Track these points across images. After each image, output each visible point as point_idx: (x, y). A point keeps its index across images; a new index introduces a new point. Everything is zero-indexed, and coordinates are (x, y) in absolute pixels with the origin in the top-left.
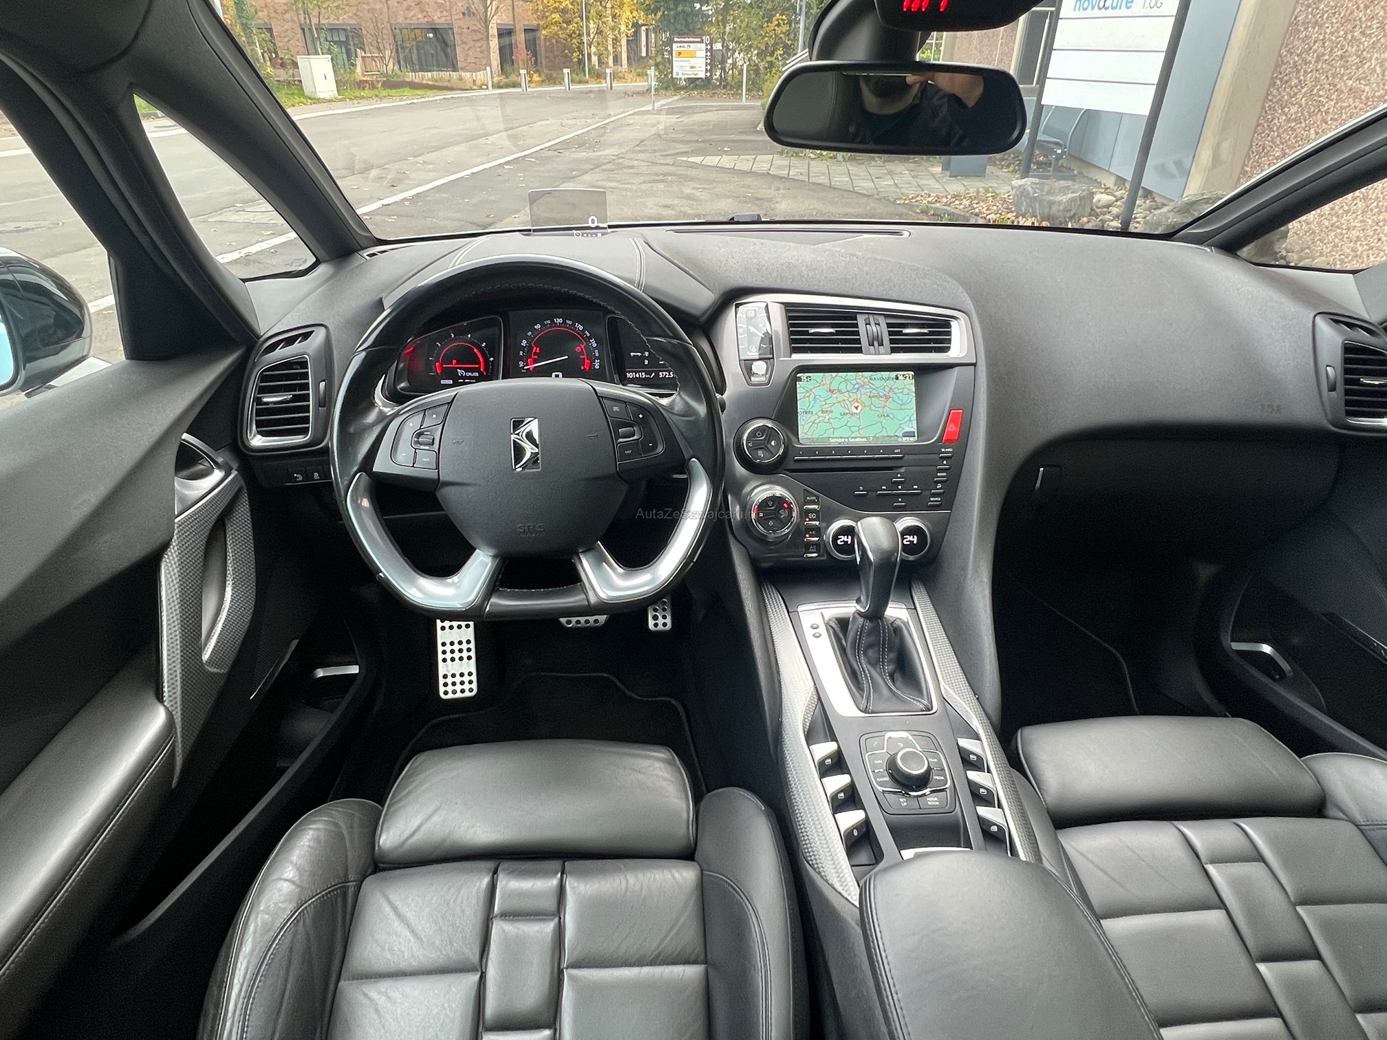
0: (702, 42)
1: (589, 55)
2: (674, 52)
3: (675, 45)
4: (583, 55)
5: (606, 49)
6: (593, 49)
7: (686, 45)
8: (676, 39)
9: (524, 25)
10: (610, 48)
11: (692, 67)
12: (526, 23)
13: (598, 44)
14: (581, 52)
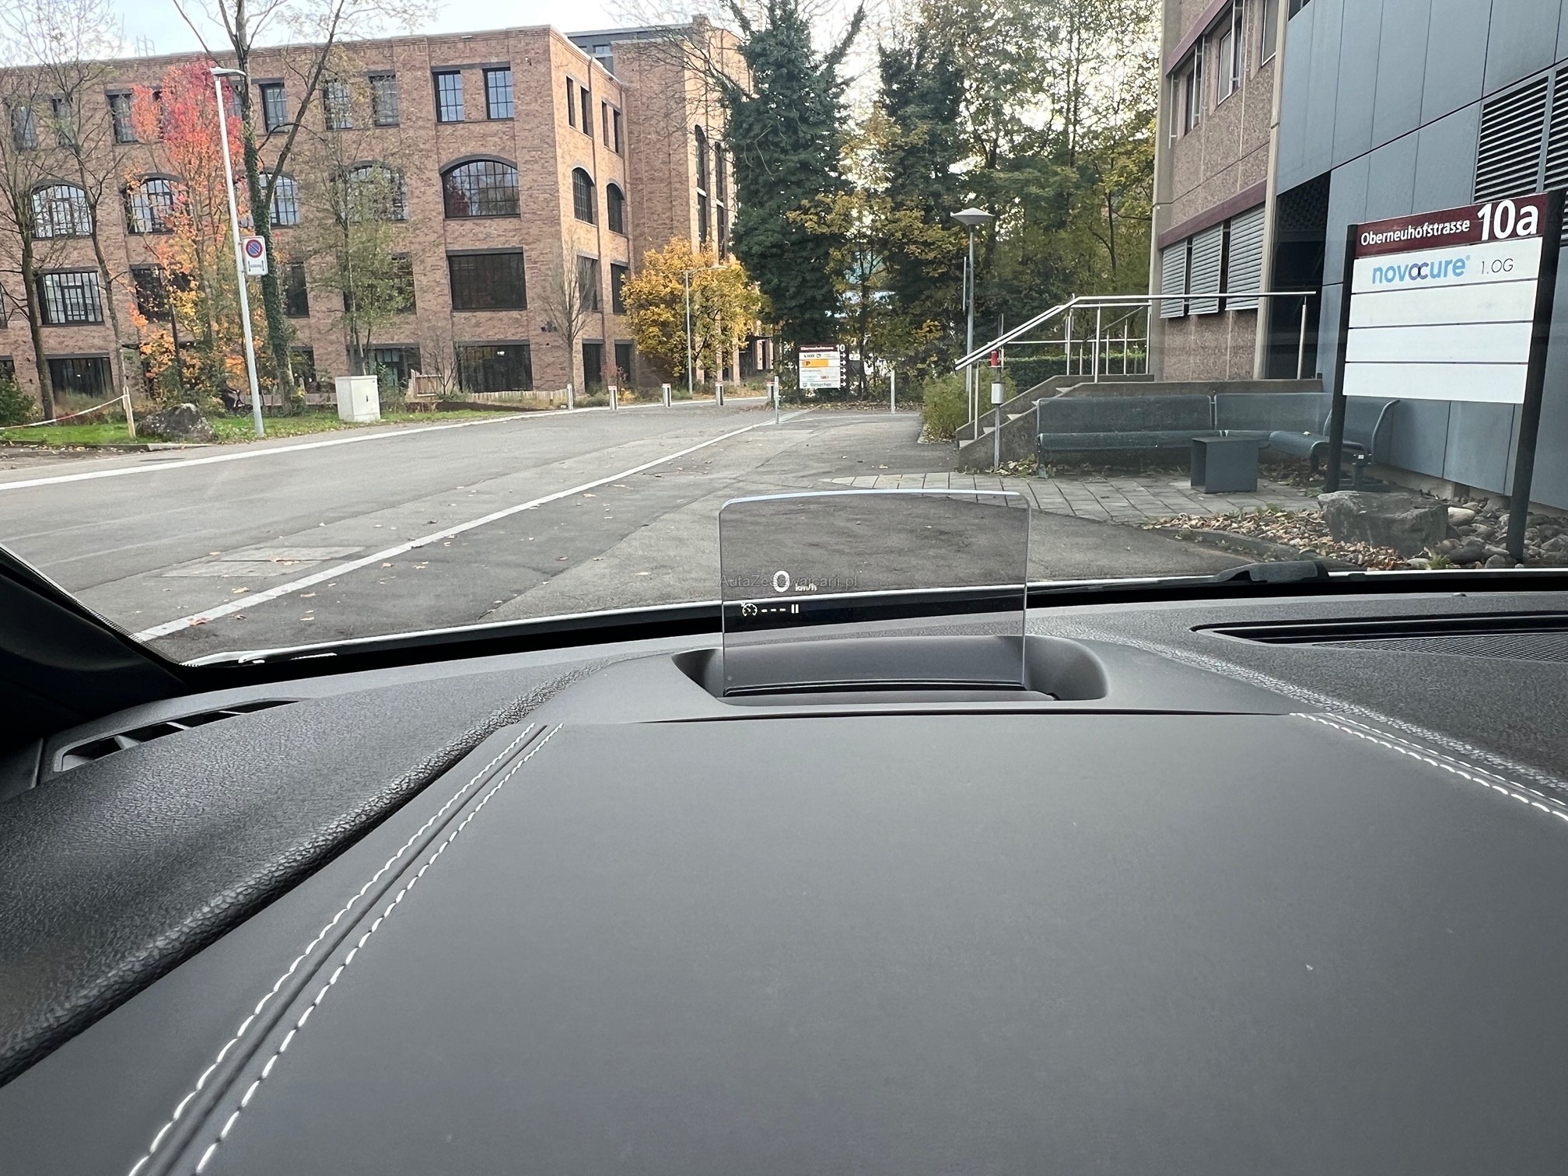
0: (835, 350)
1: (694, 370)
2: (800, 362)
3: (801, 355)
4: (687, 370)
5: (715, 363)
6: (699, 363)
7: (815, 354)
8: (803, 349)
9: (615, 341)
10: (719, 361)
11: (824, 377)
12: (618, 338)
13: (705, 357)
14: (685, 366)
